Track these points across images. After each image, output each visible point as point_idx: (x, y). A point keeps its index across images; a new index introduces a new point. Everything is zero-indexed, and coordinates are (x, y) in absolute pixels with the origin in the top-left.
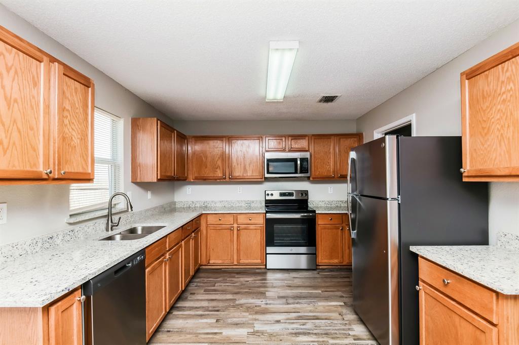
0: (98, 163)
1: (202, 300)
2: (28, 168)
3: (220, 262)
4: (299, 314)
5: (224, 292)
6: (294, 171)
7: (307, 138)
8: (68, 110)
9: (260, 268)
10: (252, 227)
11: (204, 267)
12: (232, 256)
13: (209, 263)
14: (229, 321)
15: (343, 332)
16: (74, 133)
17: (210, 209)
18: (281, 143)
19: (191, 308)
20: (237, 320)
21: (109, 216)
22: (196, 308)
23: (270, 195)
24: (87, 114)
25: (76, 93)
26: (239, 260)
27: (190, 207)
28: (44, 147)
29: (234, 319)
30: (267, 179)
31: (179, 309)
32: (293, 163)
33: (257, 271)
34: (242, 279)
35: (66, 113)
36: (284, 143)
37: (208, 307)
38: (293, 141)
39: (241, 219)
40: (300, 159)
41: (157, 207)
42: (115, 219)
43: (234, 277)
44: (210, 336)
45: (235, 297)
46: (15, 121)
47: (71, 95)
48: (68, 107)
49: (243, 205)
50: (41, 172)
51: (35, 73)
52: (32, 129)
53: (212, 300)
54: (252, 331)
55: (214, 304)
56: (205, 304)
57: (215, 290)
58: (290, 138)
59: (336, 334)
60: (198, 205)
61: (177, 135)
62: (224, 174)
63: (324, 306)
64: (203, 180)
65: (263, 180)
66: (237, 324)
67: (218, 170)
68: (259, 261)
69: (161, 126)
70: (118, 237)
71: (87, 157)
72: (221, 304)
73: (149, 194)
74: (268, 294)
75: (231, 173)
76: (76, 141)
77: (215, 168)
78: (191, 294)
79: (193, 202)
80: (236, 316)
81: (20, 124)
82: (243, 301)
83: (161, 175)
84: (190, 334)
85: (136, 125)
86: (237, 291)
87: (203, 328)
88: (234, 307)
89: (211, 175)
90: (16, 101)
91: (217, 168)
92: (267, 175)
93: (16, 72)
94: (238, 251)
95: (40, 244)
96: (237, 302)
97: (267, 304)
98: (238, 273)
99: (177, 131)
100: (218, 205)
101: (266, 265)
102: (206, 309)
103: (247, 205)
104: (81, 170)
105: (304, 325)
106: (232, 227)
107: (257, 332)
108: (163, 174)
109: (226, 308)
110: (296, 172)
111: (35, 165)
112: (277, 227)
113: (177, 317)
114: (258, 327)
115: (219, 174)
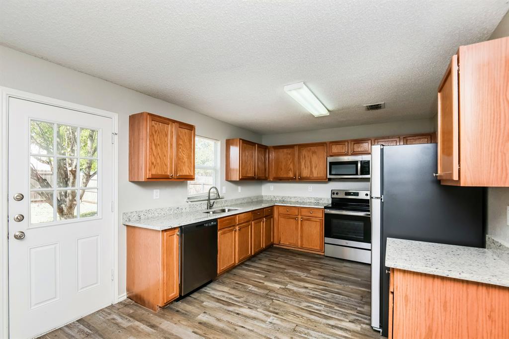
0: (198, 169)
1: (263, 264)
2: (163, 174)
3: (288, 243)
4: (327, 288)
5: (281, 263)
6: (355, 173)
7: (370, 142)
8: (181, 145)
9: (320, 255)
10: (314, 219)
11: (275, 246)
12: (297, 241)
13: (280, 243)
14: (273, 279)
15: (353, 306)
16: (184, 156)
17: (287, 202)
18: (344, 148)
19: (254, 267)
20: (279, 279)
21: (209, 200)
22: (258, 267)
23: (335, 194)
24: (191, 145)
25: (185, 135)
26: (302, 244)
27: (272, 200)
28: (170, 164)
29: (277, 279)
30: (330, 180)
31: (247, 265)
32: (355, 165)
33: (317, 256)
34: (300, 259)
35: (180, 146)
36: (347, 147)
37: (265, 269)
38: (355, 145)
39: (304, 213)
40: (361, 161)
41: (246, 198)
42: (212, 201)
43: (295, 256)
44: (256, 283)
45: (287, 267)
46: (158, 154)
47: (183, 136)
48: (181, 143)
49: (313, 201)
50: (169, 175)
51: (166, 131)
52: (165, 156)
53: (270, 266)
54: (284, 287)
55: (270, 268)
56: (264, 267)
57: (276, 261)
58: (353, 143)
59: (346, 306)
60: (278, 199)
61: (258, 147)
62: (295, 175)
63: (352, 289)
64: (279, 180)
65: (327, 180)
66: (276, 282)
67: (290, 172)
68: (318, 248)
69: (243, 143)
70: (211, 213)
71: (191, 167)
72: (274, 269)
73: (239, 188)
74: (312, 271)
75: (300, 175)
76: (186, 160)
77: (289, 170)
78: (259, 260)
79: (274, 197)
80: (279, 277)
81: (160, 155)
82: (291, 271)
83: (242, 176)
84: (245, 278)
85: (229, 143)
86: (291, 264)
87: (255, 278)
88: (282, 272)
89: (285, 176)
90: (159, 145)
91: (289, 171)
92: (329, 176)
93: (159, 132)
94: (302, 237)
95: (173, 211)
96: (286, 271)
97: (306, 277)
98: (299, 254)
99: (258, 144)
100: (293, 200)
101: (324, 252)
102: (263, 269)
103: (316, 201)
104: (188, 174)
105: (324, 294)
106: (297, 217)
107: (287, 289)
108: (244, 175)
109: (276, 272)
110: (357, 174)
111: (166, 172)
112: (335, 221)
113: (244, 269)
114: (289, 286)
115: (291, 175)
